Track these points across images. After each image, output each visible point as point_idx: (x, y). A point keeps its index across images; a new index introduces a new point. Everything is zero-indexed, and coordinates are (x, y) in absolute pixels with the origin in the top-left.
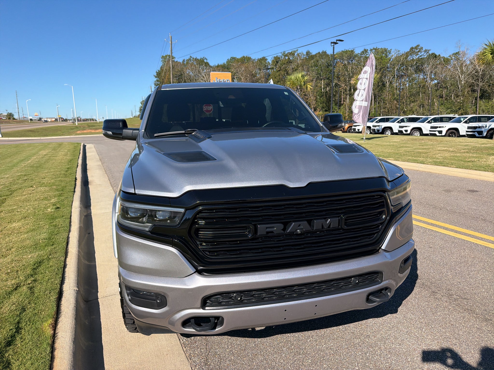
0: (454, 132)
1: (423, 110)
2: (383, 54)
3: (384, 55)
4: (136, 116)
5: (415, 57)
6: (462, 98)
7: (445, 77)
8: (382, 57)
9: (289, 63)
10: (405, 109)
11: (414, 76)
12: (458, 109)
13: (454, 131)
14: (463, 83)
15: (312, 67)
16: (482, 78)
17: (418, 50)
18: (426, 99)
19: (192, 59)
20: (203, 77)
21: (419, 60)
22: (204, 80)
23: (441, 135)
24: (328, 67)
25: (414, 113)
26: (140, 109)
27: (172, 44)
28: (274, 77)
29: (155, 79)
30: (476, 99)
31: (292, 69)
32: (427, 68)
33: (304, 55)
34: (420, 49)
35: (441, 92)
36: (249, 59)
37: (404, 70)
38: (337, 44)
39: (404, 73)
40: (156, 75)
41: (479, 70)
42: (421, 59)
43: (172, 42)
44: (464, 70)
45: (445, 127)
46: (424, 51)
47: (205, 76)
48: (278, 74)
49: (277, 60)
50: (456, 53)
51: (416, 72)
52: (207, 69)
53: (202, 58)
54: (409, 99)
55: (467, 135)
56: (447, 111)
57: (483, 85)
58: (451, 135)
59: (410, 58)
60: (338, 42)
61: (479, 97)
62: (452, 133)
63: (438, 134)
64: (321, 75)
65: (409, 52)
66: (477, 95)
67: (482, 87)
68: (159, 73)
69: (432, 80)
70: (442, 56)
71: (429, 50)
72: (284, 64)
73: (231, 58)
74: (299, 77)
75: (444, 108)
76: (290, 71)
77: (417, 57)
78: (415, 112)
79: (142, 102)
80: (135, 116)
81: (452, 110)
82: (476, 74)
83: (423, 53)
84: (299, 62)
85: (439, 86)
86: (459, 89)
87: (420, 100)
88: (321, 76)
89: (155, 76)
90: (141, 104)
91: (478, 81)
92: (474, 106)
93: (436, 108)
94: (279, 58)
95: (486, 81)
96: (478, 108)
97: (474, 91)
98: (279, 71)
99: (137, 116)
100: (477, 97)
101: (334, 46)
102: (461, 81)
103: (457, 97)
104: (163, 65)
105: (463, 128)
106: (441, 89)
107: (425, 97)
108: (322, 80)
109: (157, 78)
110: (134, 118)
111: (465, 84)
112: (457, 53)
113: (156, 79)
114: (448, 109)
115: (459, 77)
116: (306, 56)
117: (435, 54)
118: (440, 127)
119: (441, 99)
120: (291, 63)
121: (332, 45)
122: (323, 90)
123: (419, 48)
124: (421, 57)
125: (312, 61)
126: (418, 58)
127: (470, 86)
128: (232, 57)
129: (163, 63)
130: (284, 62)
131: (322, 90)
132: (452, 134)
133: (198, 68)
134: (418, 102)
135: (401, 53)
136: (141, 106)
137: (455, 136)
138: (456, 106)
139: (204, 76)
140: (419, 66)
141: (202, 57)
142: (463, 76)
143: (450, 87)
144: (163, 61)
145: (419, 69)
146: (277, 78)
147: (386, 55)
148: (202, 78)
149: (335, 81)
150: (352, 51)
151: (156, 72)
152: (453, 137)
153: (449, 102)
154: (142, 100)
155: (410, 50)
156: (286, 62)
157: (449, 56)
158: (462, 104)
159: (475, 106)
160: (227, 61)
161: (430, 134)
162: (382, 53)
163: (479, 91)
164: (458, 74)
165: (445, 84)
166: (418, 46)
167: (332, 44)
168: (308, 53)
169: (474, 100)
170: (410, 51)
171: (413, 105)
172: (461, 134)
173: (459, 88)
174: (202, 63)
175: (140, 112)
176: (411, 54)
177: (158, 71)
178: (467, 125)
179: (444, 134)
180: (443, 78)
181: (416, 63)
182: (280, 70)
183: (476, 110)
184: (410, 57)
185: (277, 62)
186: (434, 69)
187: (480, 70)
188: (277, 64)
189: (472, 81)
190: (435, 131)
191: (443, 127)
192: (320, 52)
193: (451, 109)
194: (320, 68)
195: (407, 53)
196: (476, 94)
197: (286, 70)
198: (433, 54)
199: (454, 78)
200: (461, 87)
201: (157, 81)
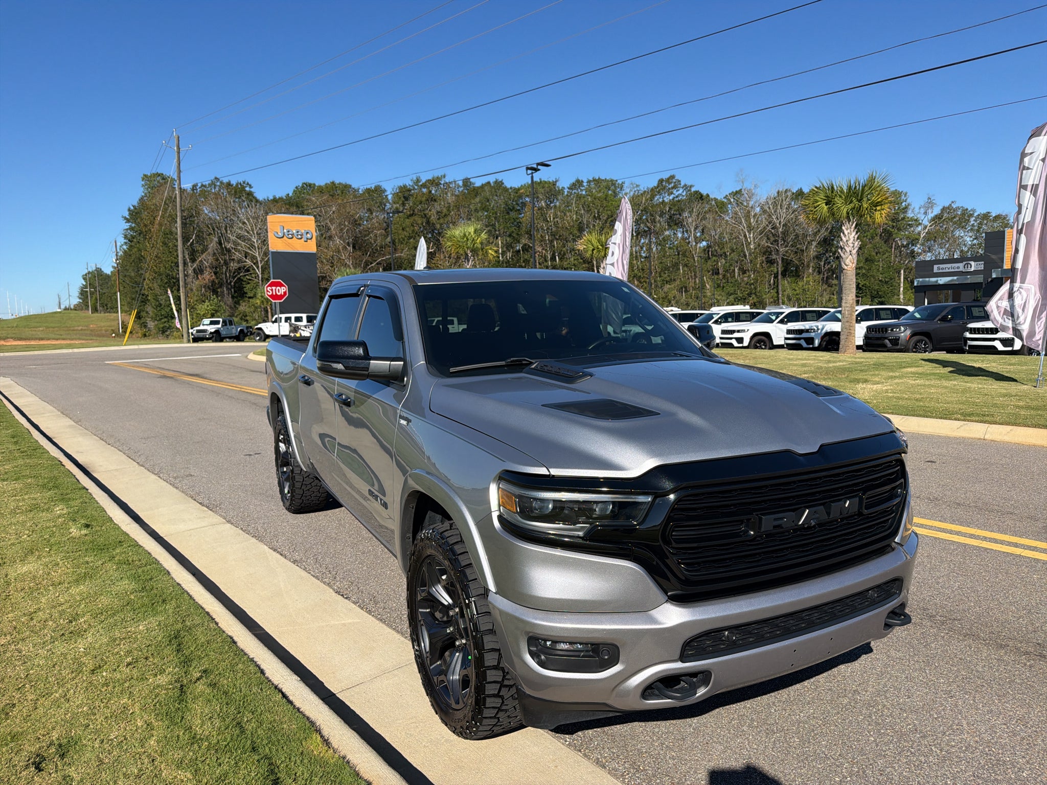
0: (762, 341)
1: (686, 298)
2: (609, 190)
3: (610, 192)
4: (70, 306)
5: (667, 198)
6: (752, 276)
7: (721, 236)
8: (607, 196)
9: (432, 200)
10: (655, 296)
11: (667, 233)
12: (748, 294)
13: (763, 338)
14: (752, 247)
15: (476, 210)
16: (783, 240)
17: (673, 185)
18: (691, 276)
19: (218, 184)
20: (244, 223)
21: (673, 203)
22: (246, 230)
23: (741, 345)
24: (508, 213)
25: (670, 302)
26: (82, 290)
27: (179, 153)
28: (401, 228)
29: (127, 226)
30: (776, 277)
31: (437, 214)
32: (690, 219)
33: (459, 186)
34: (675, 183)
35: (715, 263)
36: (346, 188)
37: (648, 221)
38: (538, 172)
39: (648, 227)
40: (128, 217)
41: (778, 225)
42: (679, 201)
43: (179, 148)
44: (753, 224)
45: (748, 330)
46: (683, 188)
47: (247, 222)
48: (408, 222)
49: (404, 194)
50: (737, 192)
51: (669, 226)
52: (252, 207)
53: (240, 184)
54: (660, 277)
55: (787, 344)
56: (728, 298)
57: (787, 252)
58: (758, 345)
59: (658, 199)
60: (539, 167)
61: (781, 273)
62: (759, 341)
63: (735, 344)
64: (497, 229)
65: (656, 188)
66: (777, 269)
67: (784, 255)
68: (136, 211)
69: (698, 240)
70: (712, 196)
71: (691, 186)
72: (421, 203)
73: (303, 184)
74: (470, 233)
75: (723, 294)
76: (433, 217)
77: (671, 198)
78: (673, 302)
79: (86, 275)
80: (67, 307)
81: (737, 298)
82: (773, 231)
83: (680, 192)
84: (450, 198)
85: (710, 253)
86: (746, 258)
87: (681, 279)
88: (495, 231)
89: (125, 218)
90: (84, 279)
91: (778, 244)
92: (773, 289)
93: (709, 294)
94: (410, 190)
95: (791, 243)
96: (780, 293)
97: (771, 262)
98: (411, 215)
99: (72, 307)
100: (778, 272)
101: (534, 174)
102: (750, 244)
103: (743, 274)
104: (146, 194)
105: (778, 332)
106: (714, 258)
107: (688, 274)
108: (497, 238)
109: (130, 224)
110: (66, 311)
111: (755, 249)
112: (739, 193)
113: (128, 224)
114: (730, 295)
115: (745, 236)
116: (462, 189)
117: (700, 193)
118: (738, 331)
119: (716, 277)
120: (435, 200)
121: (528, 173)
122: (502, 258)
123: (674, 180)
124: (677, 199)
125: (477, 200)
126: (673, 199)
127: (764, 254)
128: (305, 182)
129: (146, 191)
130: (419, 198)
131: (499, 257)
132: (760, 344)
133: (232, 203)
134: (678, 282)
135: (642, 189)
136: (84, 283)
137: (766, 346)
138: (743, 289)
139: (245, 221)
140: (674, 215)
141: (241, 181)
142: (752, 235)
143: (730, 254)
144: (146, 187)
145: (675, 222)
146: (408, 229)
147: (614, 192)
148: (241, 225)
149: (524, 240)
150: (554, 183)
151: (129, 210)
152: (762, 349)
153: (732, 283)
154: (87, 272)
155: (658, 184)
156: (424, 199)
157: (724, 198)
158: (753, 287)
159: (775, 290)
160: (294, 191)
161: (722, 343)
162: (606, 188)
163: (780, 262)
164: (742, 230)
165: (721, 250)
166: (673, 177)
167: (530, 172)
168: (466, 182)
169: (772, 279)
170: (658, 187)
171: (669, 288)
172: (775, 343)
173: (745, 256)
174: (241, 193)
175: (80, 298)
176: (659, 192)
177: (132, 208)
178: (785, 327)
179: (746, 343)
180: (717, 237)
181: (670, 208)
182: (413, 214)
183: (778, 297)
184: (658, 197)
185: (406, 199)
186: (701, 220)
187: (780, 224)
188: (406, 202)
189: (766, 244)
190: (731, 339)
191: (743, 331)
192: (491, 182)
193: (736, 296)
194: (493, 214)
195: (652, 189)
196: (775, 268)
197: (426, 216)
198: (696, 192)
199: (735, 238)
200: (750, 254)
201: (131, 229)
